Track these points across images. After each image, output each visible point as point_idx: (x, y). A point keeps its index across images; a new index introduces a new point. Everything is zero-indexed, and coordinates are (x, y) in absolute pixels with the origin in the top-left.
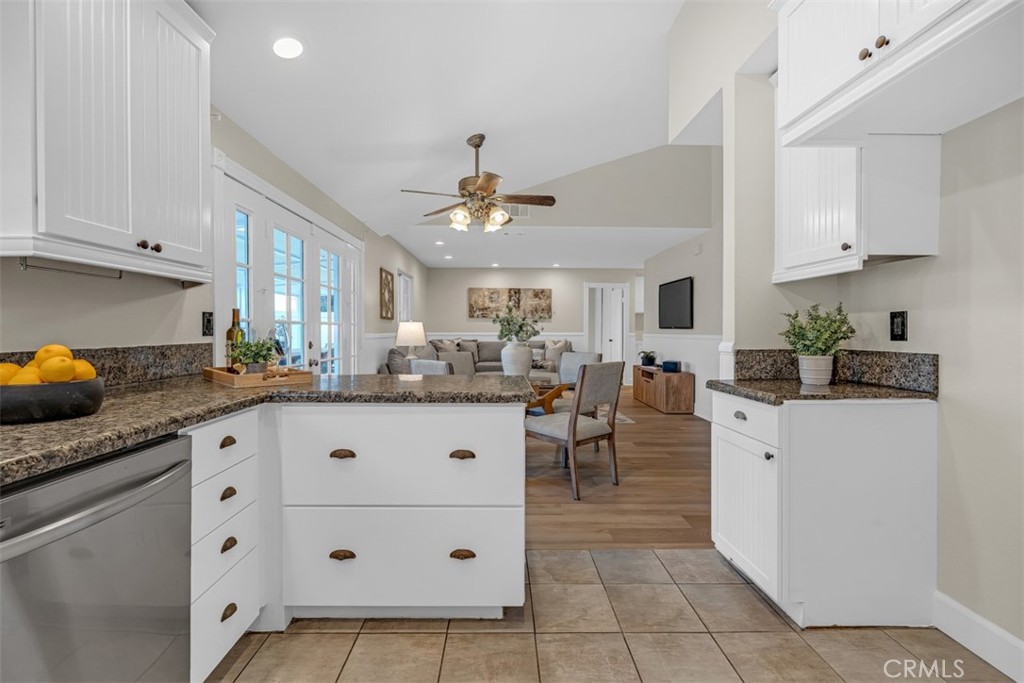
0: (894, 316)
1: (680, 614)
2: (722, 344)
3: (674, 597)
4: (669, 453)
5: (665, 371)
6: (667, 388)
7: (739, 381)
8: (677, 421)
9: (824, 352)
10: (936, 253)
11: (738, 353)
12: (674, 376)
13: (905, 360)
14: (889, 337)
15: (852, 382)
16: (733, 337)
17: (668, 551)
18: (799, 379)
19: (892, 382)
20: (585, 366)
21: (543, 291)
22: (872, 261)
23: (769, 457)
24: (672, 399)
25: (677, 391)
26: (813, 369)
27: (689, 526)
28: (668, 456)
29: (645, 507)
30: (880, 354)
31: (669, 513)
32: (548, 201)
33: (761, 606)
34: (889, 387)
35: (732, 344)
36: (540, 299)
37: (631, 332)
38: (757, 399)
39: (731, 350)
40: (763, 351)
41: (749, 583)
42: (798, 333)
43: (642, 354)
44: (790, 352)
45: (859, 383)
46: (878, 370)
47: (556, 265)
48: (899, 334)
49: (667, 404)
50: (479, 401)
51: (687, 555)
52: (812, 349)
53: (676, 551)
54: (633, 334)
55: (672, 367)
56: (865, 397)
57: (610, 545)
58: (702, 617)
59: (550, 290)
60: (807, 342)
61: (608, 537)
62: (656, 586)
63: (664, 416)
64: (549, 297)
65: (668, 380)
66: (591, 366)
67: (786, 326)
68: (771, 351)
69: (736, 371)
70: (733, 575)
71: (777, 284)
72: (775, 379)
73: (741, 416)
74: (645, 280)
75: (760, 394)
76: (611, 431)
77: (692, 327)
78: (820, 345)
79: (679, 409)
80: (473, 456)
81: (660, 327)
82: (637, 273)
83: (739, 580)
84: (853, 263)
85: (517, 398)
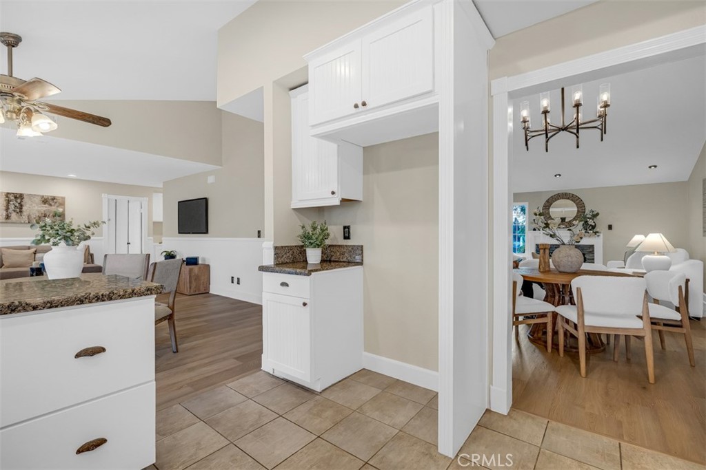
0: (345, 228)
1: (261, 414)
2: (265, 243)
3: (253, 407)
4: (205, 321)
5: (187, 264)
6: (190, 277)
7: (277, 264)
8: (200, 299)
9: (319, 246)
10: (361, 199)
11: (276, 248)
12: (195, 268)
13: (350, 249)
14: (343, 238)
15: (326, 261)
16: (273, 239)
17: (237, 382)
18: (306, 261)
19: (345, 259)
20: (156, 263)
21: (54, 199)
22: (344, 201)
23: (305, 304)
24: (194, 284)
25: (197, 278)
26: (314, 256)
27: (241, 363)
28: (206, 324)
29: (206, 361)
30: (339, 246)
31: (224, 359)
32: (105, 122)
33: (298, 390)
34: (344, 262)
35: (272, 243)
36: (51, 205)
37: (149, 236)
38: (297, 274)
39: (272, 247)
40: (288, 247)
41: (287, 381)
42: (306, 237)
43: (165, 254)
44: (302, 246)
45: (330, 261)
46: (338, 254)
47: (72, 176)
48: (347, 237)
49: (190, 288)
50: (110, 299)
51: (249, 380)
52: (314, 244)
53: (240, 380)
54: (152, 238)
55: (192, 261)
56: (341, 267)
57: (193, 394)
58: (273, 409)
59: (63, 198)
60: (312, 241)
61: (188, 389)
62: (238, 406)
63: (188, 297)
64: (62, 204)
65: (191, 271)
66: (160, 263)
67: (301, 232)
68: (291, 247)
69: (275, 259)
70: (277, 381)
71: (295, 209)
72: (294, 262)
73: (284, 284)
74: (163, 196)
75: (298, 271)
76: (170, 312)
77: (207, 232)
78: (318, 242)
79: (199, 290)
80: (103, 350)
81: (179, 233)
82: (156, 190)
83: (282, 382)
84: (336, 201)
85: (149, 291)
